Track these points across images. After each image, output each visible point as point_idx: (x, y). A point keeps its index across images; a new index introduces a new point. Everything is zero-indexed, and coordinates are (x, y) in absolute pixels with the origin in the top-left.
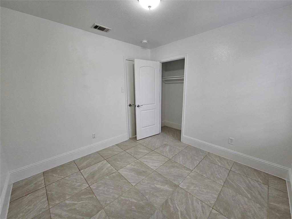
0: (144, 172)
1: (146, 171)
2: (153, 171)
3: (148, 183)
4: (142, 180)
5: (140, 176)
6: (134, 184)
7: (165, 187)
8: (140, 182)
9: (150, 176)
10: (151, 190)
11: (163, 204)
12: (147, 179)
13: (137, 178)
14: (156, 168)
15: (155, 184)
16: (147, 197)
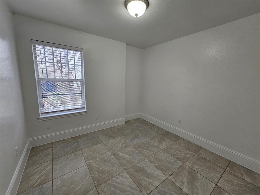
0: (137, 171)
1: (135, 171)
2: (127, 171)
3: (135, 159)
4: (139, 163)
5: (141, 166)
6: (146, 160)
7: (123, 155)
8: (141, 162)
9: (132, 165)
10: (133, 155)
11: (128, 147)
12: (135, 163)
13: (144, 165)
14: (122, 174)
15: (129, 158)
16: (137, 151)
